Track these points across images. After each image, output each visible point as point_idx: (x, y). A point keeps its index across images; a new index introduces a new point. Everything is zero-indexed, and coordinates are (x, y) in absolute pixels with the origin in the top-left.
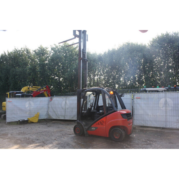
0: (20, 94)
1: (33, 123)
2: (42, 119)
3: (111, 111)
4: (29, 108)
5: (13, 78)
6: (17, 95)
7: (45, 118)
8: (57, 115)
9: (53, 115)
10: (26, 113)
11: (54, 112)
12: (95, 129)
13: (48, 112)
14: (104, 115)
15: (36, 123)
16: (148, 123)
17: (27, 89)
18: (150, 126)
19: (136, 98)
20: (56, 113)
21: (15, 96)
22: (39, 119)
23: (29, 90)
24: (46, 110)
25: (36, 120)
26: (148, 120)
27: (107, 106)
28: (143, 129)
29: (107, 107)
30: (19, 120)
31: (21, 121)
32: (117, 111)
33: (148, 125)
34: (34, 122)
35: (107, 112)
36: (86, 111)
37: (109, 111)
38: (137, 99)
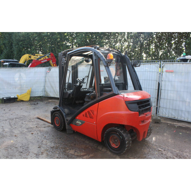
0: (7, 63)
1: (22, 101)
2: (37, 96)
3: (108, 94)
4: (19, 82)
5: (16, 45)
6: (5, 64)
7: (41, 95)
8: (55, 92)
9: (50, 92)
10: (15, 88)
11: (52, 87)
12: (80, 123)
13: (45, 87)
14: (95, 100)
15: (27, 101)
16: (183, 115)
17: (28, 58)
18: (186, 120)
19: (166, 71)
20: (54, 88)
21: (3, 65)
22: (31, 96)
23: (30, 59)
24: (43, 85)
25: (27, 98)
26: (184, 109)
27: (103, 82)
28: (172, 123)
29: (103, 85)
30: (3, 97)
31: (5, 98)
32: (118, 94)
33: (183, 119)
34: (24, 100)
35: (101, 95)
36: (72, 91)
37: (104, 93)
38: (168, 74)
